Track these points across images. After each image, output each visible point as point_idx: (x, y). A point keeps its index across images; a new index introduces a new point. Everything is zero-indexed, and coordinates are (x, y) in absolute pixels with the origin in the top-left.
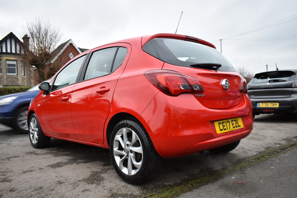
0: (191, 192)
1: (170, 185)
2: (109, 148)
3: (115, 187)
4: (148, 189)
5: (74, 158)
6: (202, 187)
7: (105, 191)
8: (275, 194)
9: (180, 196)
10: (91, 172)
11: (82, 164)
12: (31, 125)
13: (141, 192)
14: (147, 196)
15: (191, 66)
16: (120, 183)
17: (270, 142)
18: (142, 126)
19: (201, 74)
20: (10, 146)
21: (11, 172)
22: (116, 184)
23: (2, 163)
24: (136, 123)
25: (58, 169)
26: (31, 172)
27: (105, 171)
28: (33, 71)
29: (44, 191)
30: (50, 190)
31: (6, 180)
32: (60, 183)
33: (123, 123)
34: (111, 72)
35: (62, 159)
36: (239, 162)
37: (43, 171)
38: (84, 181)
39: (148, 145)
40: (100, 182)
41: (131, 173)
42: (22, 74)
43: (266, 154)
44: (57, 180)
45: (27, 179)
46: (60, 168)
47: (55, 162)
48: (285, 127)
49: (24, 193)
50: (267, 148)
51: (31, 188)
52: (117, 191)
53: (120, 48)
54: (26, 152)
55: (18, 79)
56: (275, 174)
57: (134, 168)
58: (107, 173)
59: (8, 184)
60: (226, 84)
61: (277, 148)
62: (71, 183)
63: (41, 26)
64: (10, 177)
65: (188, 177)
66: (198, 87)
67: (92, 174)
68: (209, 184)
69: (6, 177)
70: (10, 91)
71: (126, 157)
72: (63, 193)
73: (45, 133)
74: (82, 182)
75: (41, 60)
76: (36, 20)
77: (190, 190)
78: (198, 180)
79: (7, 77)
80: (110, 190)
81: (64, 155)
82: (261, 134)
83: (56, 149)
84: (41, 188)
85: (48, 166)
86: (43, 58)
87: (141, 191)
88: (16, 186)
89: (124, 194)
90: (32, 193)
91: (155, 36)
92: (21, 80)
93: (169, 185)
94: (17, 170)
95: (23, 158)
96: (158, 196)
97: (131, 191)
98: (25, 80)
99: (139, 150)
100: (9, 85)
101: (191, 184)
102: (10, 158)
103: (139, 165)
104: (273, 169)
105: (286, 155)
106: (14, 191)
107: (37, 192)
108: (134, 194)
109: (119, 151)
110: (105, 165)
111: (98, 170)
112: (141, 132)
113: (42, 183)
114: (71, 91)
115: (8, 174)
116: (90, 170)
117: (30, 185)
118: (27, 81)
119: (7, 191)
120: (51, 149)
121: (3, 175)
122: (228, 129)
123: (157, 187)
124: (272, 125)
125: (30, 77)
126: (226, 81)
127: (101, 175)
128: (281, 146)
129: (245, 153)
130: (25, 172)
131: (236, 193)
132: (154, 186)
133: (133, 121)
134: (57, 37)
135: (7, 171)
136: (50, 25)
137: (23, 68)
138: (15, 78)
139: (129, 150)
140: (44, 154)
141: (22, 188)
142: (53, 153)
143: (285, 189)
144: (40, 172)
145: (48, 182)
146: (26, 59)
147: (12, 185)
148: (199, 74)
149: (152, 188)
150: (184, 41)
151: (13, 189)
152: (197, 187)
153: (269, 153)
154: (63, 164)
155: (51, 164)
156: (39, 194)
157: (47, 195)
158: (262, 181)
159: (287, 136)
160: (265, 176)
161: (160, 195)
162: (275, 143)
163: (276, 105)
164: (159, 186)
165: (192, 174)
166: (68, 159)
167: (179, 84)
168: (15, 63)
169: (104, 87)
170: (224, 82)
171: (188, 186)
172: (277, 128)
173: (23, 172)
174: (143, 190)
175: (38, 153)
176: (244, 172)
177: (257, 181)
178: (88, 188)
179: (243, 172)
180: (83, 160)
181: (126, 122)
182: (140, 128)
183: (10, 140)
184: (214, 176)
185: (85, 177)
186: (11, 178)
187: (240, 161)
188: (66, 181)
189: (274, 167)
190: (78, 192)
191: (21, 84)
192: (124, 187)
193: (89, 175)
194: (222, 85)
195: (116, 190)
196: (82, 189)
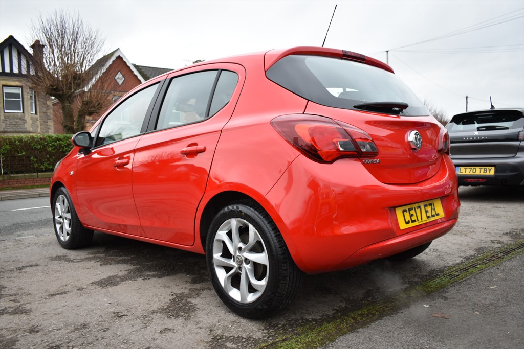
0: (354, 334)
1: (315, 320)
2: (204, 253)
3: (218, 324)
4: (277, 328)
5: (138, 267)
6: (373, 324)
7: (202, 332)
8: (504, 338)
9: (337, 340)
10: (172, 295)
11: (153, 279)
12: (57, 208)
13: (265, 333)
14: (277, 340)
15: (355, 107)
16: (226, 316)
17: (483, 238)
18: (266, 216)
19: (372, 123)
20: (21, 245)
21: (27, 295)
22: (219, 318)
23: (10, 278)
24: (255, 210)
25: (111, 289)
26: (64, 295)
27: (197, 292)
28: (52, 106)
29: (92, 332)
30: (103, 329)
31: (21, 311)
32: (118, 316)
33: (231, 210)
34: (208, 116)
35: (116, 270)
36: (433, 277)
37: (84, 293)
38: (160, 313)
39: (279, 250)
40: (191, 315)
41: (246, 300)
42: (32, 111)
43: (480, 262)
44: (112, 310)
45: (58, 308)
46: (114, 287)
47: (105, 277)
48: (505, 209)
49: (55, 335)
50: (479, 250)
51: (66, 325)
52: (223, 332)
53: (223, 71)
54: (50, 256)
55: (26, 120)
56: (499, 299)
57: (252, 289)
58: (200, 297)
59: (24, 319)
60: (416, 139)
61: (497, 250)
62: (139, 316)
63: (66, 25)
64: (27, 305)
65: (346, 304)
66: (368, 146)
67: (173, 299)
68: (385, 318)
69: (19, 304)
70: (12, 142)
71: (236, 270)
72: (126, 336)
73: (83, 222)
74: (158, 314)
75: (66, 86)
76: (56, 14)
77: (352, 329)
78: (365, 311)
79: (5, 117)
80: (210, 330)
81: (119, 262)
82: (465, 224)
83: (103, 250)
84: (85, 326)
85: (93, 283)
86: (70, 83)
87: (265, 331)
88: (39, 323)
89: (236, 336)
90: (70, 334)
91: (289, 52)
92: (31, 122)
93: (313, 320)
94: (38, 290)
95: (46, 268)
96: (297, 341)
97: (246, 330)
98: (38, 123)
99: (262, 258)
100: (9, 130)
101: (353, 318)
102: (23, 267)
103: (261, 286)
104: (494, 290)
105: (514, 263)
106: (38, 331)
107: (78, 333)
108: (254, 337)
109: (223, 259)
110: (194, 281)
111: (184, 291)
112: (266, 226)
113: (87, 315)
114: (133, 148)
115: (21, 298)
116: (169, 291)
117: (65, 320)
118: (41, 124)
119: (25, 331)
120: (95, 251)
121: (14, 301)
122: (418, 221)
123: (293, 323)
124: (482, 207)
125: (47, 116)
126: (415, 134)
127: (189, 300)
128: (503, 247)
129: (441, 260)
130: (52, 295)
131: (436, 335)
132: (288, 322)
133: (251, 207)
134: (95, 46)
135: (20, 292)
136: (82, 23)
137: (34, 101)
138: (20, 119)
139: (243, 258)
140: (82, 260)
141: (51, 326)
142: (99, 258)
143: (520, 328)
144: (81, 295)
145: (96, 314)
146: (39, 85)
147: (33, 321)
148: (369, 122)
149: (284, 325)
150: (340, 60)
151: (35, 328)
152: (365, 324)
153: (483, 259)
154: (119, 280)
155: (97, 280)
156: (82, 336)
157: (97, 340)
158: (478, 313)
159: (511, 227)
160: (482, 304)
161: (300, 339)
162: (491, 241)
163: (490, 170)
164: (296, 321)
165: (351, 298)
166: (127, 271)
167: (334, 140)
168: (18, 91)
169: (195, 144)
170: (411, 136)
171: (348, 322)
172: (492, 213)
173: (49, 295)
174: (268, 330)
175: (72, 259)
176: (444, 295)
177: (469, 313)
178: (170, 326)
179: (442, 296)
180: (155, 271)
181: (238, 208)
182: (264, 220)
183: (19, 233)
184: (393, 303)
185: (162, 304)
186: (28, 307)
187: (434, 274)
188: (128, 311)
189: (495, 287)
190: (153, 334)
191: (31, 129)
192: (233, 324)
193: (168, 301)
194: (409, 142)
195: (221, 330)
196: (160, 328)
